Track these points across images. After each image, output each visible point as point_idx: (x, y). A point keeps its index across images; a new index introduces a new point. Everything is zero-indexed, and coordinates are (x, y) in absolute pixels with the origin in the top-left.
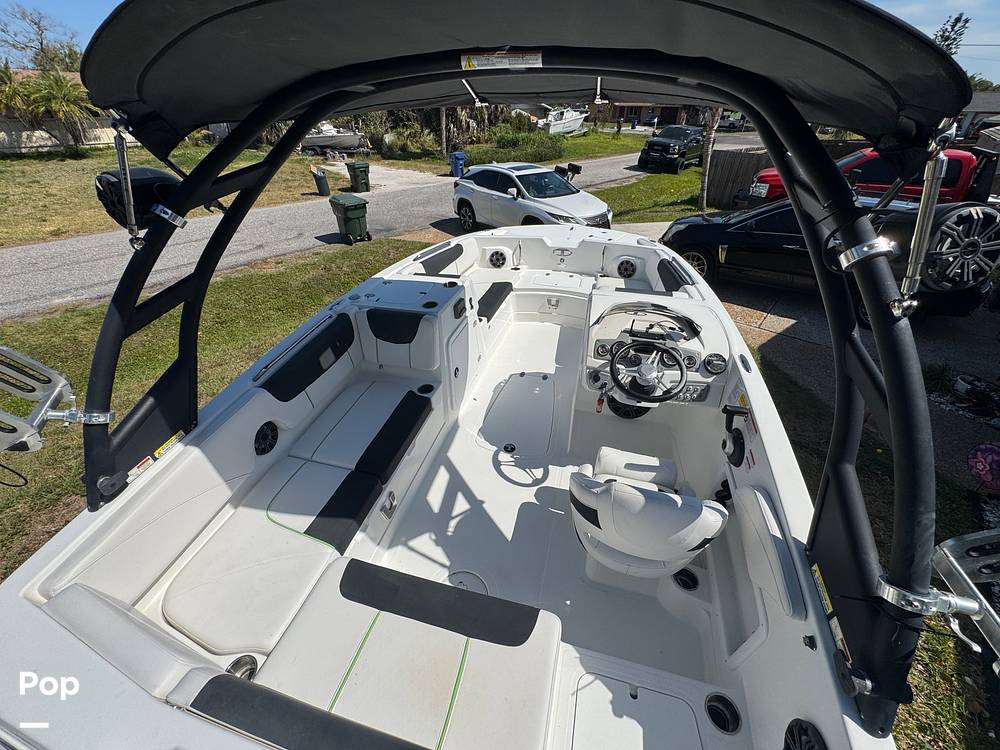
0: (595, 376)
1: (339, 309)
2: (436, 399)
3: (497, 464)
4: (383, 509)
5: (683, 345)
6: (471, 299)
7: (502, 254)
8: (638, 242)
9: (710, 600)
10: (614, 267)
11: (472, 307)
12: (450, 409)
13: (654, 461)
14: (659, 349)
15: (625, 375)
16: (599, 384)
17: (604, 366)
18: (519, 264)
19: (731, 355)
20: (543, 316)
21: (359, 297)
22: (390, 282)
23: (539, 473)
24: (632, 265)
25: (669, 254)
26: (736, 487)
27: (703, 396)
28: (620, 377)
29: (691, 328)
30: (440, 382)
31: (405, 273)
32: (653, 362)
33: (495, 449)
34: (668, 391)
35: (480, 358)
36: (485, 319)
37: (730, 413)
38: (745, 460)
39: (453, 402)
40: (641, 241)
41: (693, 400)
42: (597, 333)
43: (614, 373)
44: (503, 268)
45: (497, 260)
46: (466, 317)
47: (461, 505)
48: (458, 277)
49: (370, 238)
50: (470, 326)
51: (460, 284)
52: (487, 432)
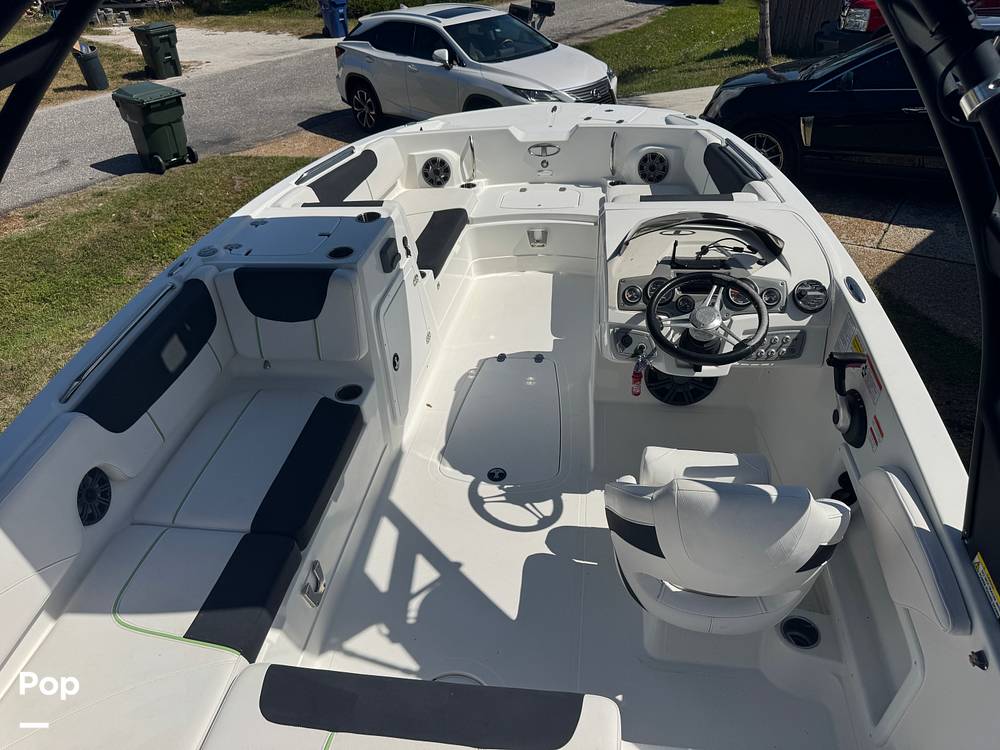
0: (622, 337)
1: (185, 273)
2: (369, 405)
3: (477, 502)
4: (304, 590)
5: (757, 272)
6: (405, 240)
7: (443, 163)
8: (668, 122)
9: (839, 658)
10: (632, 167)
11: (408, 253)
12: (390, 422)
13: (731, 459)
14: (720, 283)
15: (670, 330)
16: (630, 350)
17: (635, 320)
18: (473, 177)
19: (832, 280)
20: (522, 262)
21: (215, 251)
22: (263, 222)
23: (546, 508)
24: (662, 160)
25: (718, 135)
26: (859, 477)
27: (796, 347)
28: (664, 332)
29: (766, 245)
30: (370, 380)
31: (286, 204)
32: (712, 305)
33: (471, 478)
34: (742, 344)
35: (429, 335)
36: (429, 273)
37: (839, 364)
38: (869, 433)
39: (395, 412)
40: (671, 119)
41: (781, 357)
42: (619, 270)
43: (654, 329)
44: (447, 186)
45: (436, 173)
46: (400, 270)
47: (424, 574)
48: (379, 203)
49: (194, 158)
50: (409, 283)
51: (384, 215)
52: (454, 453)
